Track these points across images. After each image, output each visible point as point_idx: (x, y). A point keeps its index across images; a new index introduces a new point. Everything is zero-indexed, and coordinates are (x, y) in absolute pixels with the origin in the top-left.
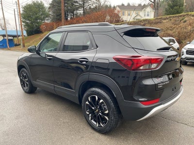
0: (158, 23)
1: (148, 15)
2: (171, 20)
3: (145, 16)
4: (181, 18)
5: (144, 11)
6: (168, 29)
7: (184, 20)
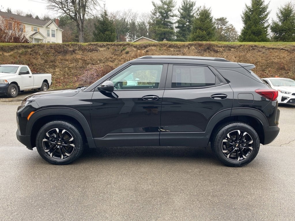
0: (93, 50)
1: (53, 35)
2: (108, 48)
3: (48, 35)
4: (121, 48)
5: (47, 27)
6: (107, 60)
7: (126, 51)
